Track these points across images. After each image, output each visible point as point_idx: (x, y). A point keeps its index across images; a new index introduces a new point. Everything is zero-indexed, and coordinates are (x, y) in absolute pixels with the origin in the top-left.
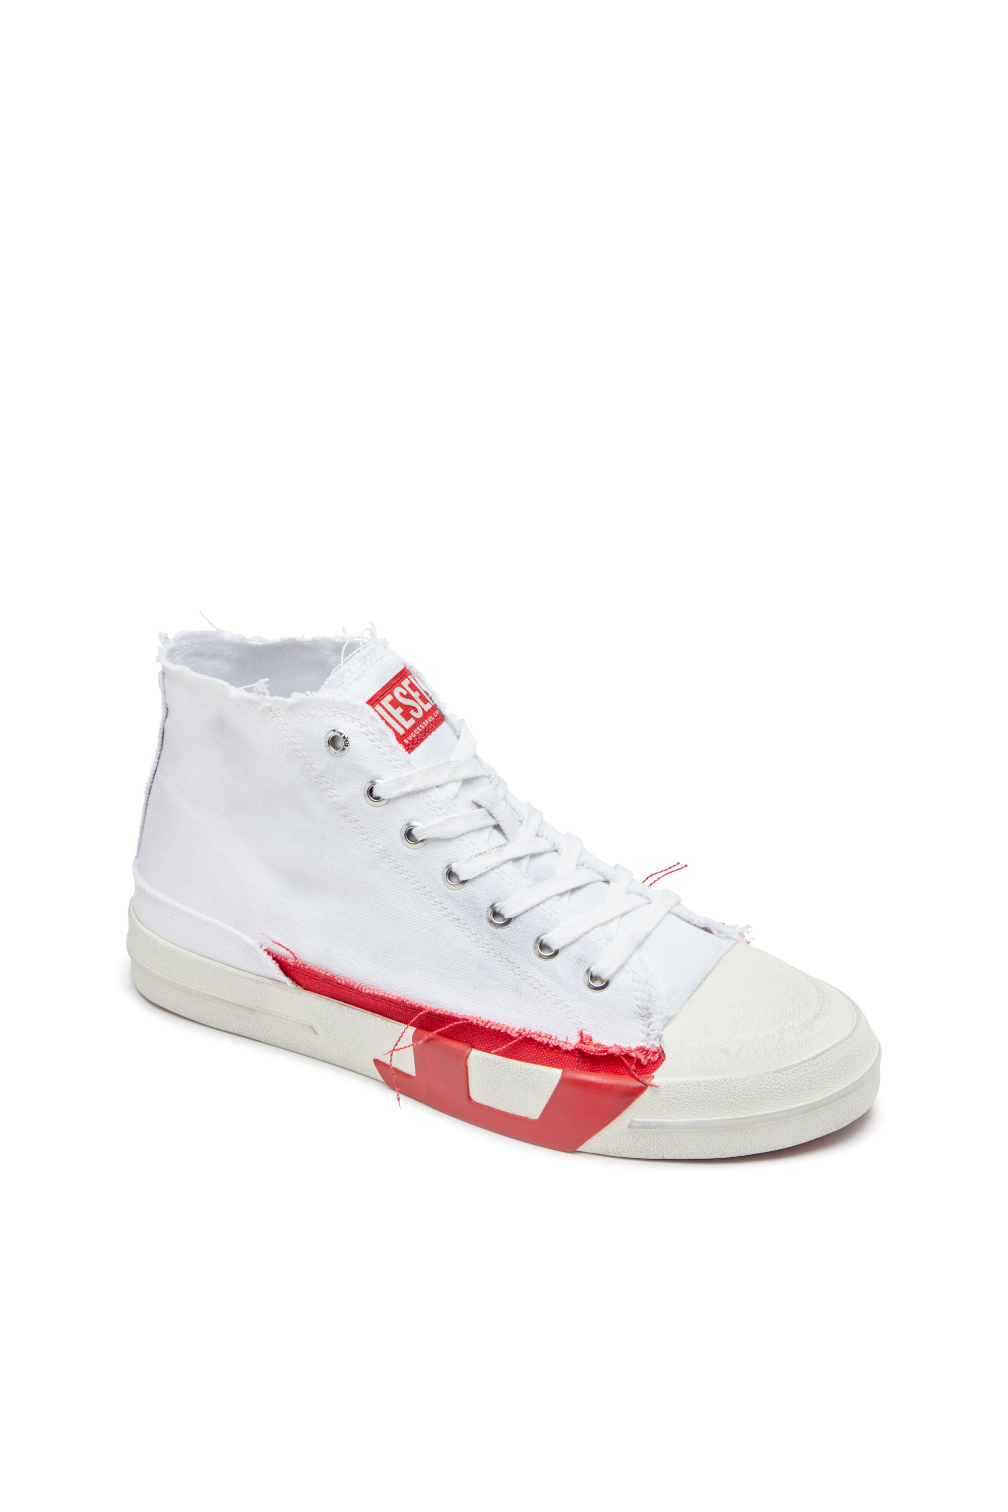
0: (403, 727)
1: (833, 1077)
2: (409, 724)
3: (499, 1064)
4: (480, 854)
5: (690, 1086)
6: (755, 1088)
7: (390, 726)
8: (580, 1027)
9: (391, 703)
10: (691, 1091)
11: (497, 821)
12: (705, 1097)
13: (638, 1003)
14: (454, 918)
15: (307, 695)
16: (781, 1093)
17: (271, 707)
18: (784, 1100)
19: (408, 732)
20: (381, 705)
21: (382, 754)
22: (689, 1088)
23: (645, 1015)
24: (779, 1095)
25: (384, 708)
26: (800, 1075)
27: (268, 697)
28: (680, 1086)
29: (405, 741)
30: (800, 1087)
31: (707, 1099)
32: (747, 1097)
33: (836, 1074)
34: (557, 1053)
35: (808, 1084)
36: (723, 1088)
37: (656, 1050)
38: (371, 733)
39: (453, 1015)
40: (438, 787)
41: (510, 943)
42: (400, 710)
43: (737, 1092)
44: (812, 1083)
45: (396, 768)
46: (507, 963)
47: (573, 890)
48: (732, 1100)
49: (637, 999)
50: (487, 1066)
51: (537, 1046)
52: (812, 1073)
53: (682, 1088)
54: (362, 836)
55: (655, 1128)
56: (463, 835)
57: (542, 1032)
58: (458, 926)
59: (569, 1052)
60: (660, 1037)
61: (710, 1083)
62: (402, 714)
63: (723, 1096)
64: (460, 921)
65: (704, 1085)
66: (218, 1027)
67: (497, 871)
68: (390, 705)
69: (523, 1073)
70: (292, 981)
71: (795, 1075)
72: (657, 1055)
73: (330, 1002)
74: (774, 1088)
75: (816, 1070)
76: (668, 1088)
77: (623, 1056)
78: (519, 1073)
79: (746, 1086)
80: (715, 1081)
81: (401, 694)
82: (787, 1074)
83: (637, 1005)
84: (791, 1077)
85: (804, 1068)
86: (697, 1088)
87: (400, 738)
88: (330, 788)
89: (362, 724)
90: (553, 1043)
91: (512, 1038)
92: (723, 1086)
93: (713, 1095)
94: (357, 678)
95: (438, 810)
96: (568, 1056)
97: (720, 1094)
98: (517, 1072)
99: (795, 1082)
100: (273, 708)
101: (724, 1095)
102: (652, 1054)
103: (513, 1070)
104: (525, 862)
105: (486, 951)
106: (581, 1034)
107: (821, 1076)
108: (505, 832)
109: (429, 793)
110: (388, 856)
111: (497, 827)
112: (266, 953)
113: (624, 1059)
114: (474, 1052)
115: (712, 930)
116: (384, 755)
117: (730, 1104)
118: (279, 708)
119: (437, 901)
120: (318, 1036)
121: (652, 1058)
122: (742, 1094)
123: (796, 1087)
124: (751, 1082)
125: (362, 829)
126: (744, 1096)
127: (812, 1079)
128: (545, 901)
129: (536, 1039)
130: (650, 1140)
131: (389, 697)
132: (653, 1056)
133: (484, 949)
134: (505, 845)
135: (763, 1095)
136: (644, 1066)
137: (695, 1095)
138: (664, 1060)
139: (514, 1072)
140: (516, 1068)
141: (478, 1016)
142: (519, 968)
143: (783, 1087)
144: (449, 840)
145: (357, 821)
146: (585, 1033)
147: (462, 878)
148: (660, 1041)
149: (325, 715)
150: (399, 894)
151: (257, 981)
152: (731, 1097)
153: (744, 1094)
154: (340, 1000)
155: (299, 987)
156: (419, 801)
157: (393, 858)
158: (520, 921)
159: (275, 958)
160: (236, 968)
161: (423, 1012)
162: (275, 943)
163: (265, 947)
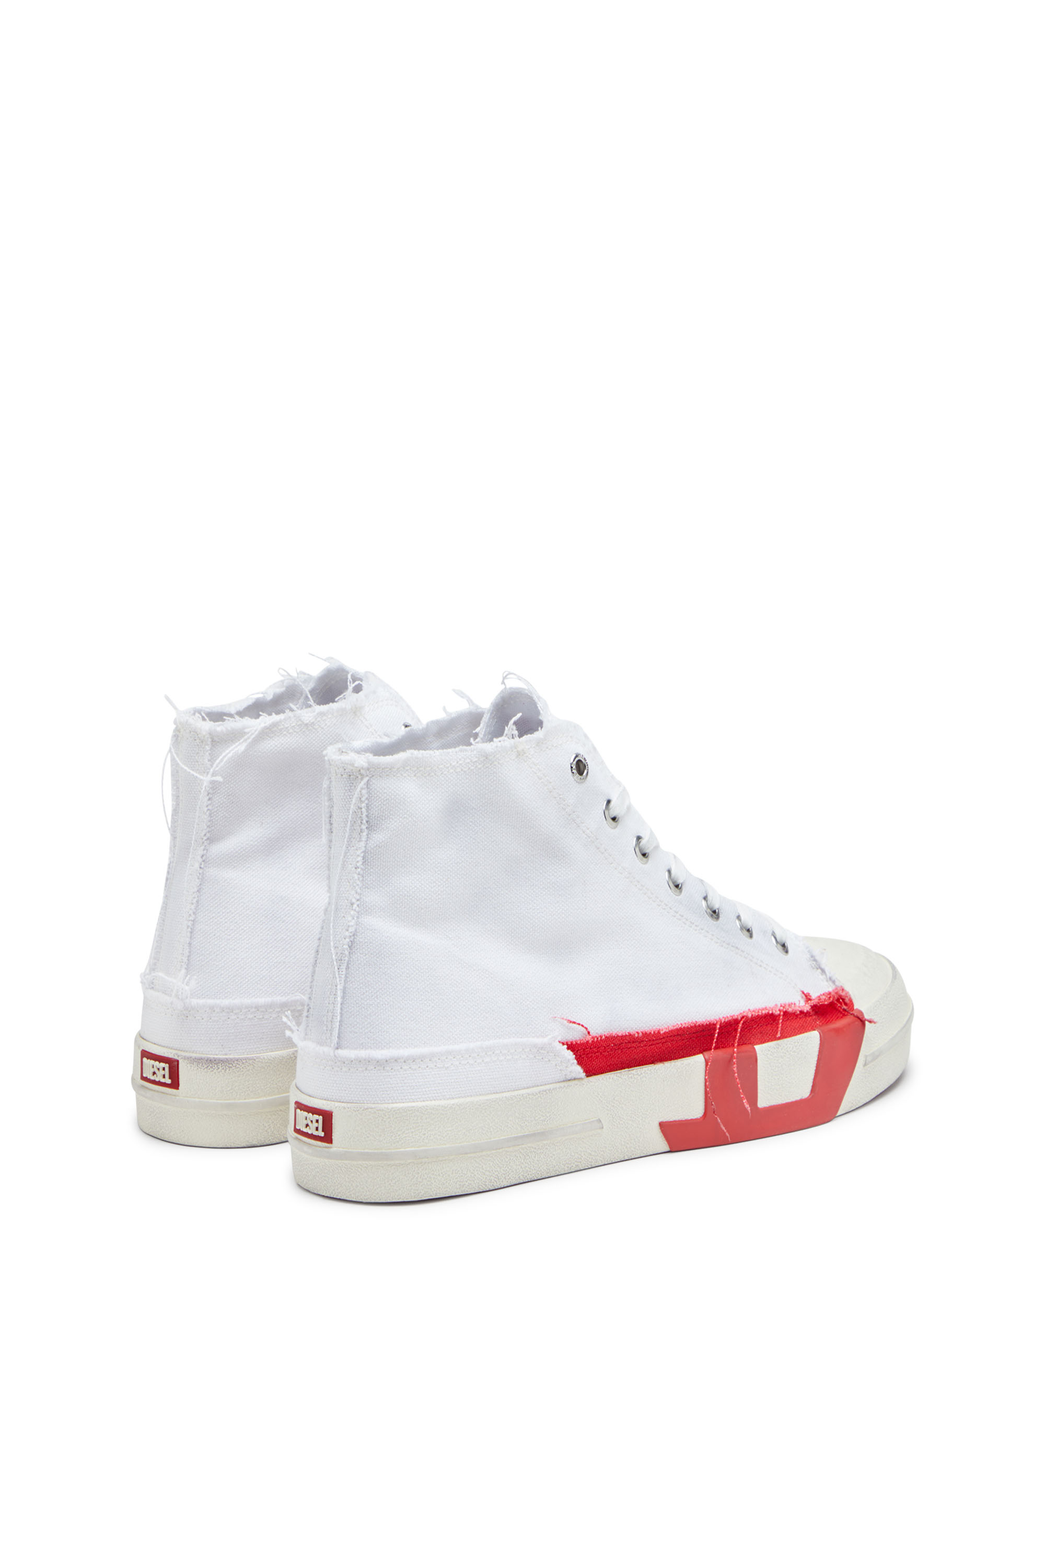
8: (799, 988)
17: (523, 750)
31: (887, 1014)
39: (734, 1017)
41: (730, 931)
55: (877, 1057)
57: (788, 1003)
58: (696, 930)
60: (832, 980)
70: (584, 1069)
78: (794, 1048)
88: (583, 821)
96: (810, 1019)
105: (721, 944)
112: (562, 1045)
113: (835, 1003)
114: (759, 1047)
118: (529, 749)
119: (675, 911)
120: (602, 1130)
125: (611, 858)
130: (873, 1075)
136: (845, 1003)
137: (882, 1014)
139: (791, 1049)
140: (792, 1044)
141: (748, 1008)
146: (806, 994)
159: (571, 1046)
160: (528, 1088)
161: (718, 1026)
162: (571, 1022)
163: (560, 1038)
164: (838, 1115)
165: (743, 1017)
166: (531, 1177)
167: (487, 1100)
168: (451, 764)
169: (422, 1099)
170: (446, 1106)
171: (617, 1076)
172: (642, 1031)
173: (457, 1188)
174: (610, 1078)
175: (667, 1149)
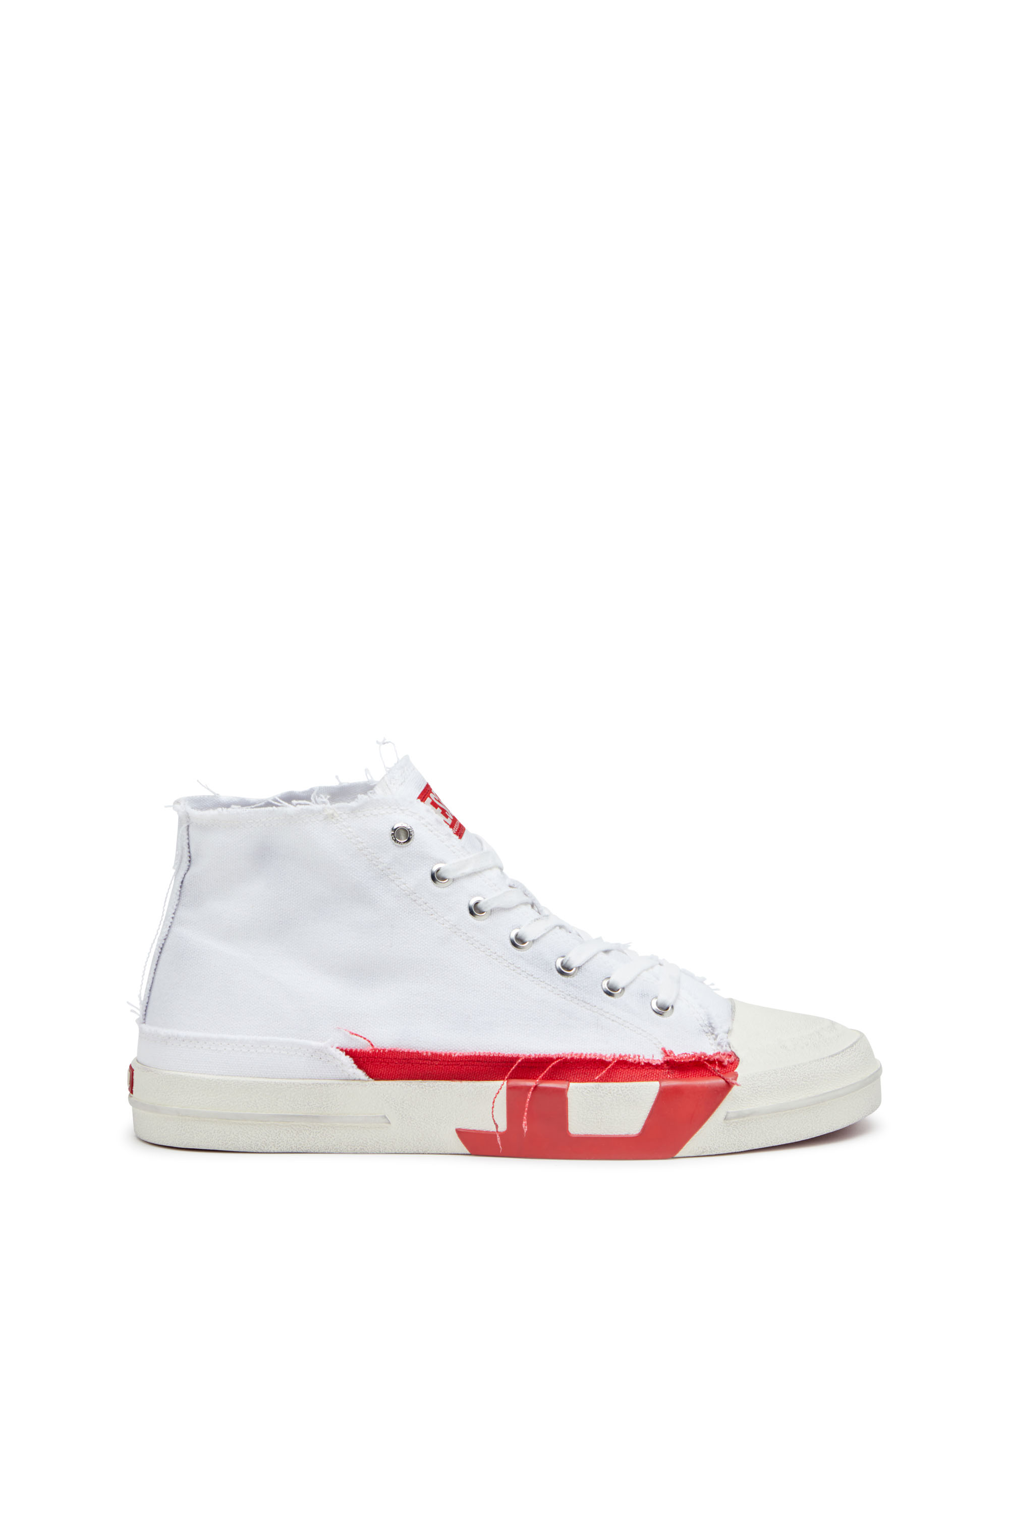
3: (600, 1088)
4: (536, 920)
6: (819, 1070)
8: (660, 1046)
9: (431, 804)
12: (783, 1082)
13: (701, 1022)
14: (528, 974)
17: (333, 815)
22: (769, 1077)
23: (711, 1030)
27: (329, 805)
28: (762, 1076)
32: (814, 1079)
34: (651, 1069)
37: (731, 1053)
38: (429, 823)
39: (548, 1056)
41: (582, 987)
42: (438, 810)
45: (454, 853)
46: (584, 1004)
48: (804, 1083)
49: (699, 1020)
50: (587, 1093)
51: (630, 1066)
54: (432, 916)
55: (748, 1115)
57: (631, 1054)
58: (533, 981)
59: (659, 1065)
60: (729, 1045)
62: (442, 813)
63: (797, 1080)
64: (534, 976)
69: (624, 1090)
72: (733, 1057)
77: (705, 1061)
78: (620, 1092)
79: (812, 1069)
80: (788, 1068)
82: (838, 1058)
83: (701, 1024)
85: (848, 1054)
88: (397, 878)
89: (420, 817)
90: (643, 1061)
91: (608, 1064)
93: (789, 1079)
94: (402, 784)
95: (497, 885)
96: (658, 1070)
98: (618, 1091)
100: (335, 814)
101: (797, 1078)
102: (728, 1056)
103: (614, 1090)
105: (563, 997)
106: (665, 1051)
110: (459, 930)
112: (338, 1050)
113: (707, 1064)
114: (572, 1084)
116: (441, 839)
118: (341, 814)
119: (509, 963)
120: (391, 1125)
121: (730, 1060)
122: (810, 1076)
125: (431, 910)
126: (812, 1078)
129: (627, 1060)
130: (742, 1130)
131: (429, 799)
132: (730, 1058)
133: (561, 996)
135: (826, 1076)
136: (725, 1067)
137: (775, 1082)
138: (739, 1061)
139: (615, 1091)
140: (617, 1088)
141: (570, 1051)
142: (595, 1006)
144: (509, 909)
145: (426, 903)
146: (667, 1050)
147: (529, 940)
148: (730, 1047)
149: (387, 813)
150: (473, 963)
151: (330, 1084)
152: (802, 1080)
155: (376, 1079)
156: (477, 880)
157: (464, 931)
158: (587, 968)
159: (349, 1053)
160: (303, 1079)
161: (520, 1061)
162: (353, 1034)
163: (337, 1045)
164: (676, 1156)
165: (558, 1058)
166: (306, 1149)
167: (254, 1082)
168: (260, 820)
169: (192, 1071)
170: (211, 1079)
171: (406, 1084)
172: (432, 1052)
173: (219, 1145)
174: (397, 1085)
175: (468, 1152)
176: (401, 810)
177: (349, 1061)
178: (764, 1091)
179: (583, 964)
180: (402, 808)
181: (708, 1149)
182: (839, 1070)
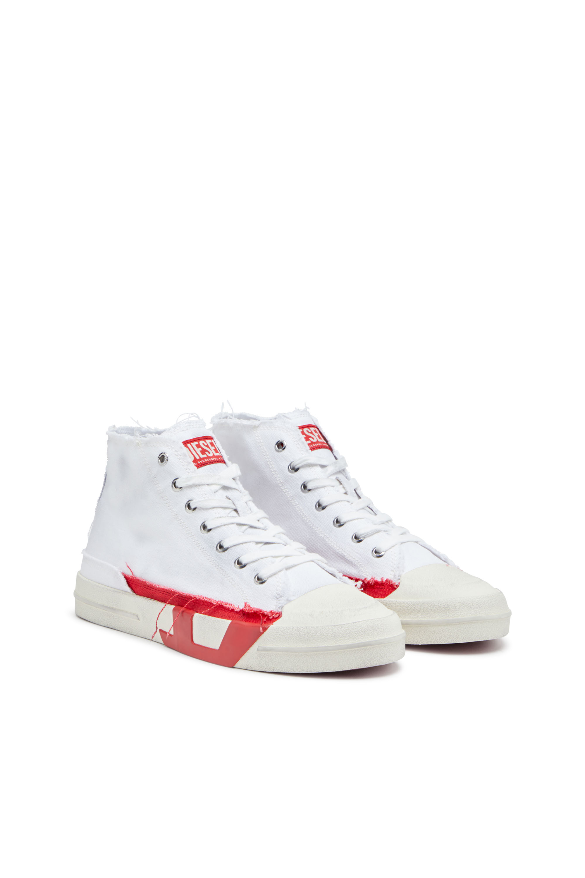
0: (199, 456)
1: (364, 634)
2: (202, 456)
3: (206, 619)
4: (220, 517)
5: (288, 629)
6: (320, 632)
7: (193, 454)
8: (245, 601)
9: (196, 445)
10: (289, 632)
11: (236, 507)
12: (295, 635)
13: (277, 592)
14: (201, 548)
15: (153, 436)
16: (333, 637)
18: (334, 641)
19: (201, 459)
20: (191, 445)
21: (183, 465)
24: (332, 637)
25: (192, 446)
26: (345, 629)
27: (138, 438)
28: (284, 628)
29: (198, 462)
30: (344, 635)
31: (296, 636)
32: (316, 637)
33: (366, 633)
34: (232, 613)
35: (349, 634)
36: (304, 631)
37: (278, 612)
38: (179, 455)
39: (190, 595)
40: (208, 485)
41: (224, 560)
42: (200, 449)
43: (311, 634)
44: (351, 634)
45: (188, 473)
46: (220, 570)
47: (267, 543)
48: (308, 638)
49: (277, 590)
50: (200, 620)
51: (225, 610)
52: (351, 629)
53: (284, 629)
54: (168, 507)
55: (269, 651)
56: (214, 508)
57: (228, 602)
58: (202, 552)
59: (238, 612)
60: (282, 607)
61: (299, 628)
62: (201, 451)
64: (204, 549)
65: (295, 629)
66: (101, 624)
67: (227, 526)
68: (196, 446)
70: (131, 590)
71: (342, 628)
72: (278, 615)
73: (145, 599)
74: (330, 634)
75: (354, 628)
76: (278, 629)
77: (261, 614)
78: (213, 623)
79: (316, 631)
81: (203, 444)
82: (338, 627)
83: (277, 593)
84: (340, 629)
85: (348, 626)
86: (292, 630)
87: (195, 461)
88: (158, 483)
89: (176, 450)
90: (231, 608)
91: (213, 605)
92: (305, 630)
93: (299, 634)
94: (183, 431)
95: (205, 495)
96: (235, 614)
97: (302, 634)
98: (212, 622)
99: (341, 632)
100: (139, 444)
101: (304, 634)
102: (276, 614)
104: (244, 528)
106: (246, 604)
107: (356, 631)
108: (239, 513)
109: (202, 487)
110: (178, 517)
111: (236, 511)
112: (122, 574)
113: (261, 616)
114: (196, 614)
115: (337, 576)
116: (184, 466)
117: (307, 640)
118: (142, 443)
119: (196, 540)
120: (139, 621)
121: (275, 616)
123: (342, 635)
124: (319, 629)
125: (169, 504)
126: (314, 636)
127: (351, 633)
128: (247, 543)
129: (224, 605)
130: (267, 659)
131: (196, 443)
132: (276, 615)
133: (211, 563)
134: (235, 517)
135: (324, 636)
136: (271, 620)
137: (290, 634)
138: (281, 617)
140: (212, 620)
141: (201, 595)
142: (225, 572)
143: (335, 634)
144: (207, 509)
145: (167, 500)
147: (209, 528)
148: (282, 609)
149: (161, 445)
150: (179, 536)
151: (118, 592)
152: (307, 636)
153: (314, 635)
154: (149, 598)
155: (134, 593)
156: (196, 490)
157: (180, 518)
158: (231, 550)
159: (125, 577)
160: (111, 587)
161: (177, 595)
162: (127, 567)
163: (121, 572)
164: (234, 667)
165: (194, 598)
175: (163, 643)
176: (167, 445)
177: (124, 581)
178: (282, 638)
179: (231, 547)
180: (167, 444)
181: (250, 666)
182: (334, 635)
